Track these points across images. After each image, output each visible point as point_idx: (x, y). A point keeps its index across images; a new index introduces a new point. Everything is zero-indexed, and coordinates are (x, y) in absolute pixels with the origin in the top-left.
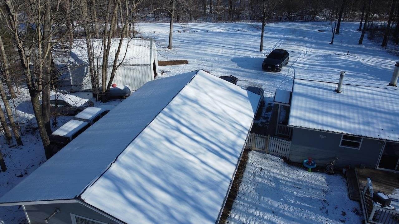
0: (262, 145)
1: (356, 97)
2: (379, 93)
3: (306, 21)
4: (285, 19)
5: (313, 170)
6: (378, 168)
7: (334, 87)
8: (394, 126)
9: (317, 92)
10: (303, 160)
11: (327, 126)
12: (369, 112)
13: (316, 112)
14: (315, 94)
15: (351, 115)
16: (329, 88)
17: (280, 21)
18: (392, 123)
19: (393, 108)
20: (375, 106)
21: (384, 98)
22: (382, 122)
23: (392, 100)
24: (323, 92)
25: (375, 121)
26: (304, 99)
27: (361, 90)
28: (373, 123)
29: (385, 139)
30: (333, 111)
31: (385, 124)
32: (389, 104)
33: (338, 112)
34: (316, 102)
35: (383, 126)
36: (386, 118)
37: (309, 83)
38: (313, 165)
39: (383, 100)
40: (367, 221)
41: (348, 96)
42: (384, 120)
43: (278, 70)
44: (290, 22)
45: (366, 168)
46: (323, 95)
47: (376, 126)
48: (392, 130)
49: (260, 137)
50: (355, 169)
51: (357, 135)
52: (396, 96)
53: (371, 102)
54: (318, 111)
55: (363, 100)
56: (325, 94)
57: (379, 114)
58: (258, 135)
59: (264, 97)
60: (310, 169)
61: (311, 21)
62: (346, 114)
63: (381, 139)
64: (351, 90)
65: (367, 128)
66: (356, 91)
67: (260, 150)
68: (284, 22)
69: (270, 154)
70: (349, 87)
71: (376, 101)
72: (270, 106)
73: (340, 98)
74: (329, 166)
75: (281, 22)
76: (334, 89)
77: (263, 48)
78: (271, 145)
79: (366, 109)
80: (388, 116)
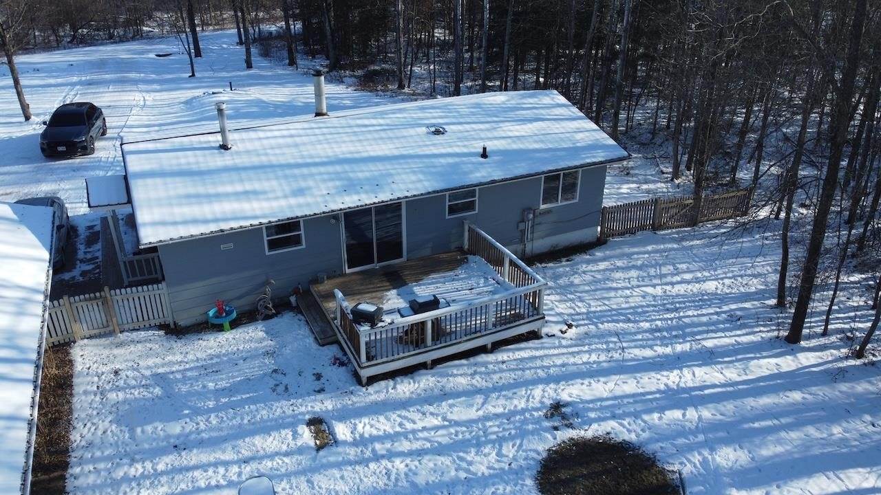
0: (99, 319)
1: (265, 149)
2: (301, 132)
3: (122, 40)
4: (69, 42)
5: (235, 325)
6: (348, 271)
7: (214, 142)
8: (345, 182)
9: (183, 161)
10: (206, 313)
11: (226, 220)
12: (297, 171)
13: (193, 200)
14: (179, 165)
15: (266, 185)
16: (205, 146)
17: (58, 48)
18: (340, 179)
19: (335, 152)
20: (302, 157)
21: (313, 138)
22: (324, 181)
23: (327, 140)
24: (196, 156)
25: (311, 183)
26: (158, 181)
27: (269, 134)
28: (309, 188)
29: (339, 209)
30: (229, 189)
31: (330, 184)
32: (326, 146)
33: (239, 188)
34: (187, 179)
35: (328, 188)
36: (329, 173)
37: (159, 146)
38: (229, 313)
39: (312, 142)
40: (360, 367)
41: (248, 152)
42: (326, 177)
43: (86, 150)
44: (86, 47)
45: (327, 278)
46: (197, 163)
47: (316, 192)
48: (345, 191)
49: (86, 300)
50: (311, 289)
51: (288, 219)
52: (331, 129)
53: (294, 150)
54: (198, 196)
55: (277, 151)
56: (201, 159)
57: (314, 170)
58: (77, 298)
59: (68, 217)
60: (227, 325)
61: (133, 39)
62: (257, 186)
63: (333, 211)
64: (251, 140)
65: (301, 200)
66: (260, 139)
67: (96, 331)
68: (69, 48)
69: (127, 331)
70: (244, 135)
71: (302, 148)
72: (91, 231)
73: (233, 159)
74: (261, 302)
75: (62, 50)
76: (218, 145)
77: (31, 111)
78: (122, 308)
79: (290, 166)
80: (330, 169)
